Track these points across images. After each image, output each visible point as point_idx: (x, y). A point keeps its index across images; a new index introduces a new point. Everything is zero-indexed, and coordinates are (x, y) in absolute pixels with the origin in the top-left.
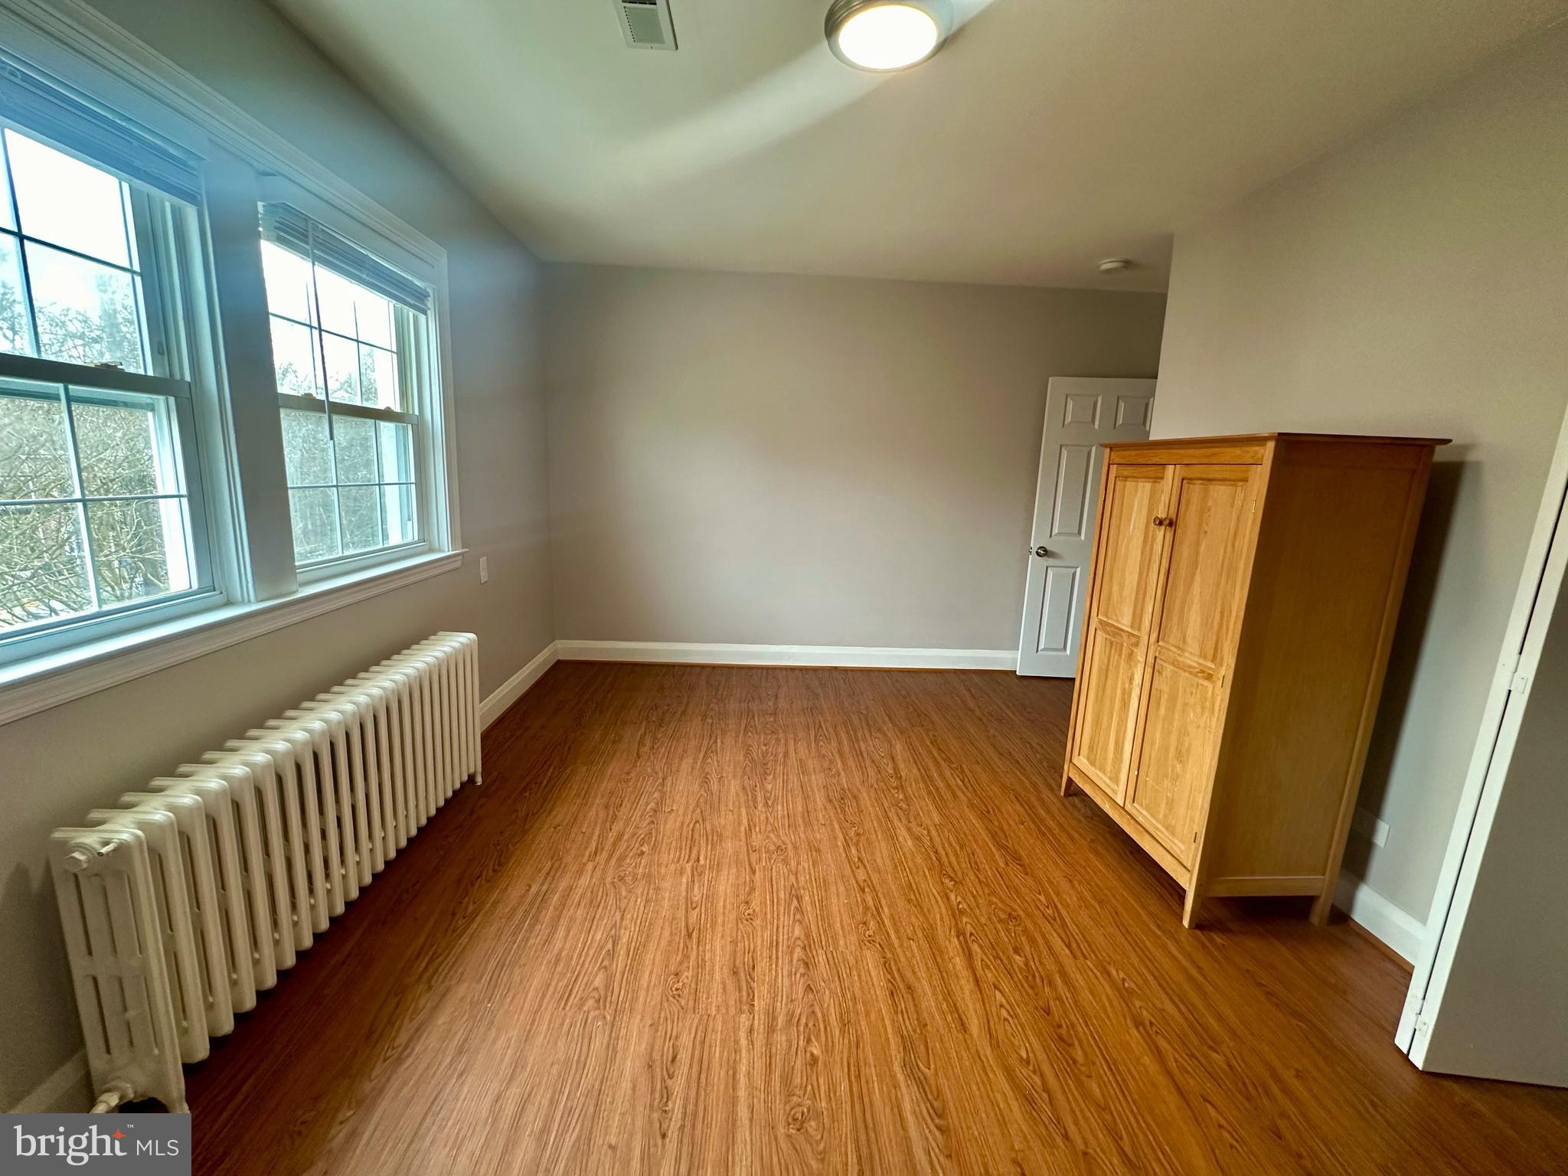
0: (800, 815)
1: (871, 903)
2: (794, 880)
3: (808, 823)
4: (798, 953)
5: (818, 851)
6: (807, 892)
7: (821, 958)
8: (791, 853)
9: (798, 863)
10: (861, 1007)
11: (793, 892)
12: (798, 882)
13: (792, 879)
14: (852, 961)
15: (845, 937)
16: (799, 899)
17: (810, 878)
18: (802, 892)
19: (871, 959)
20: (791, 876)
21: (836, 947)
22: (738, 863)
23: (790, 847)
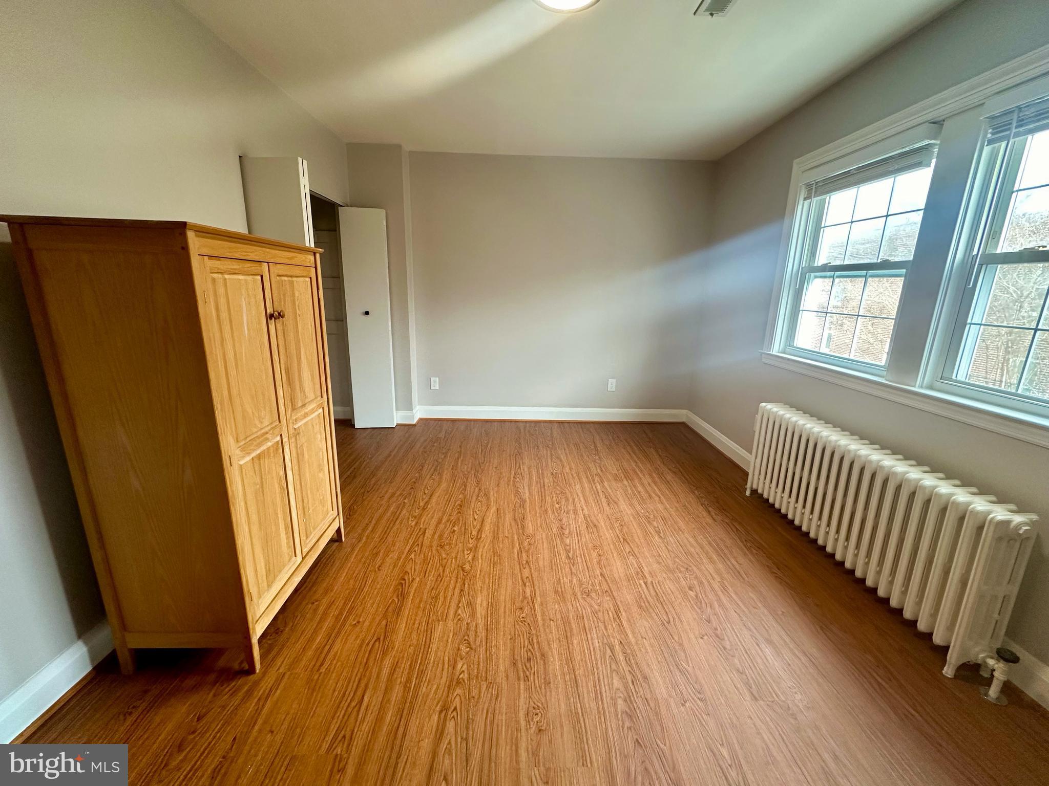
0: (575, 631)
1: (524, 554)
2: (573, 569)
3: (566, 621)
4: (567, 532)
5: (556, 592)
6: (564, 561)
7: (555, 530)
8: (577, 590)
9: (571, 581)
10: (538, 515)
11: (572, 561)
12: (570, 568)
13: (574, 570)
14: (540, 529)
15: (542, 538)
16: (568, 557)
17: (562, 570)
18: (567, 561)
19: (530, 529)
20: (575, 572)
21: (547, 535)
22: (614, 581)
23: (579, 596)
